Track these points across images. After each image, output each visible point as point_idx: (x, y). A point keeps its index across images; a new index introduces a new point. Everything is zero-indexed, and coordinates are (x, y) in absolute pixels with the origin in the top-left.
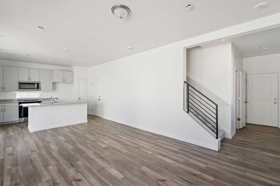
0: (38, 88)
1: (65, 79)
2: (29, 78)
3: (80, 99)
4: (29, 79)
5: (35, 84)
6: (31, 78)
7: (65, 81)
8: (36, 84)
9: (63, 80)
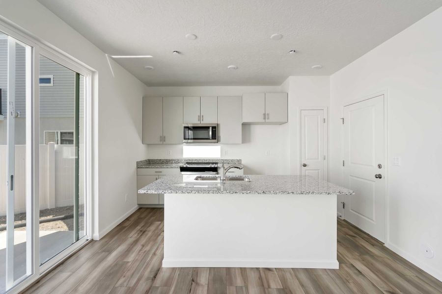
0: (215, 136)
1: (268, 114)
2: (199, 117)
3: (305, 165)
4: (199, 120)
5: (208, 128)
6: (203, 116)
7: (268, 118)
8: (211, 128)
9: (263, 116)
